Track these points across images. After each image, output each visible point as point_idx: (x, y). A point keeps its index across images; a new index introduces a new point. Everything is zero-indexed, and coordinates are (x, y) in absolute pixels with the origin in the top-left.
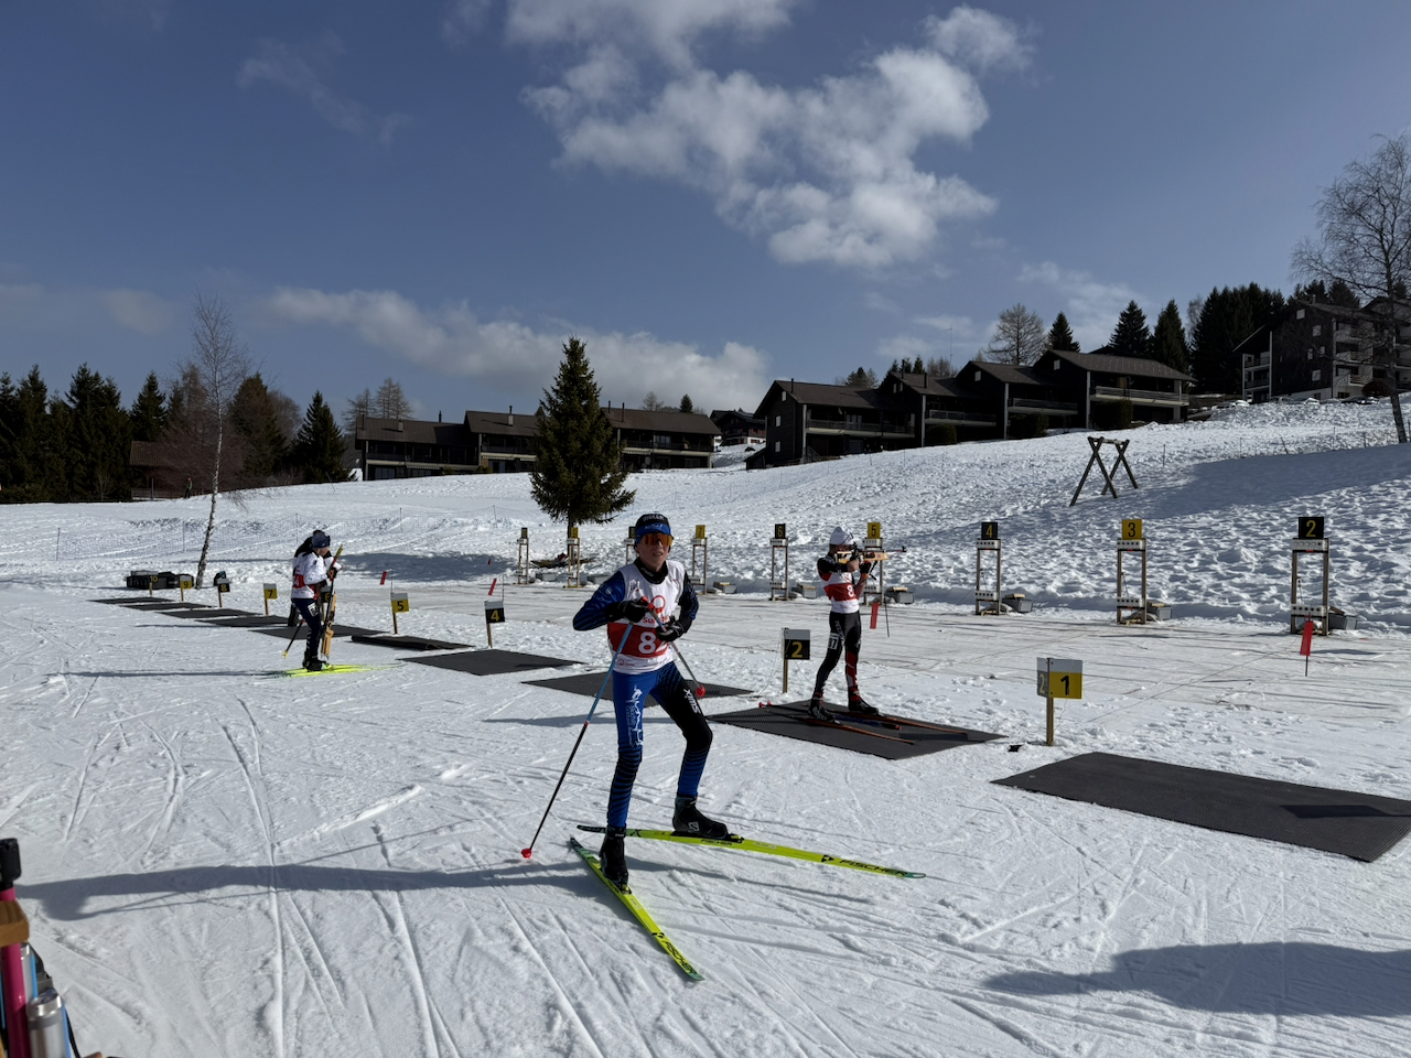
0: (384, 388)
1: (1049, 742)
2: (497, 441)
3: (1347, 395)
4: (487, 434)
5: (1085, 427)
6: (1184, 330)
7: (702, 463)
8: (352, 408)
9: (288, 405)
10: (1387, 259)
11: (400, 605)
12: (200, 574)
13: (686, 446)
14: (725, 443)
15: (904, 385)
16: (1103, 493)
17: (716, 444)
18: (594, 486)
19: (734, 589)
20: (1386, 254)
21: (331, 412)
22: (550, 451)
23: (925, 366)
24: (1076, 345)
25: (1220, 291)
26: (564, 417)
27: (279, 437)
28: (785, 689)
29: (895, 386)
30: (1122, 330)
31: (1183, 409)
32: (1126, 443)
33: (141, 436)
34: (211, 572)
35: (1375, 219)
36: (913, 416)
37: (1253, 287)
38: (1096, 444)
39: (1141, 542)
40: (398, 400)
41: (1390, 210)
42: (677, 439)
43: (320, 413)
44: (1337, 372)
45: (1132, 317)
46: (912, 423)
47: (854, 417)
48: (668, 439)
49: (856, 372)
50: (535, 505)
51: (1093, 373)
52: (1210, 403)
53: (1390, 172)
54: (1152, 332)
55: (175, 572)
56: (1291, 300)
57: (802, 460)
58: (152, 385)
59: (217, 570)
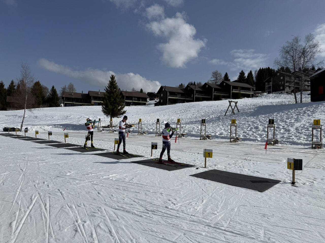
0: (70, 85)
1: (205, 167)
2: (96, 98)
3: (288, 92)
4: (94, 96)
5: (230, 98)
6: (253, 77)
7: (144, 104)
8: (62, 89)
9: (46, 88)
10: (294, 63)
11: (66, 136)
12: (21, 128)
13: (141, 100)
14: (150, 100)
15: (191, 88)
16: (232, 113)
17: (148, 100)
18: (117, 109)
19: (148, 133)
20: (294, 62)
21: (56, 90)
22: (106, 101)
23: (196, 84)
24: (229, 80)
25: (261, 68)
26: (110, 93)
27: (44, 96)
28: (151, 156)
29: (189, 88)
30: (240, 77)
31: (252, 95)
32: (237, 102)
33: (9, 95)
34: (24, 128)
35: (292, 54)
36: (192, 95)
37: (269, 68)
38: (230, 102)
39: (235, 124)
40: (73, 88)
41: (295, 52)
42: (139, 99)
43: (54, 91)
44: (286, 87)
45: (242, 74)
46: (192, 96)
47: (179, 95)
48: (137, 99)
49: (181, 84)
50: (103, 113)
51: (232, 86)
52: (258, 93)
53: (295, 44)
54: (246, 77)
55: (15, 128)
56: (277, 71)
57: (167, 104)
58: (12, 83)
59: (26, 127)
